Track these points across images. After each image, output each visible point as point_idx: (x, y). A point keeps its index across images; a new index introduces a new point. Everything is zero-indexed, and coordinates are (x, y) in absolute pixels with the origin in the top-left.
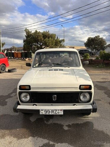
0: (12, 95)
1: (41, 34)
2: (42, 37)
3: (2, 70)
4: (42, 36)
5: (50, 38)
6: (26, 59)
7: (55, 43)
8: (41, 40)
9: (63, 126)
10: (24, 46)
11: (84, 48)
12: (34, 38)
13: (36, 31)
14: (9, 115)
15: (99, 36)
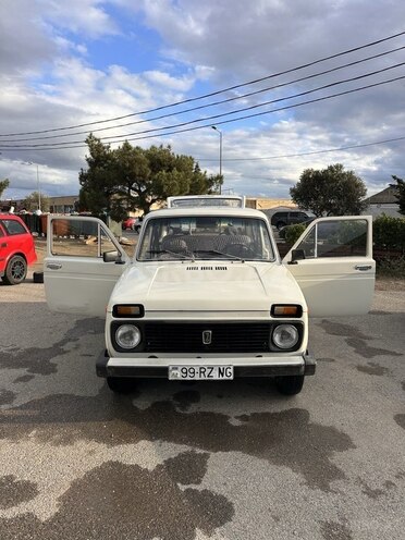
0: (66, 348)
1: (142, 156)
2: (145, 167)
3: (13, 273)
4: (148, 161)
5: (175, 172)
6: (86, 238)
7: (191, 187)
8: (144, 176)
9: (227, 417)
10: (82, 193)
11: (290, 204)
12: (117, 167)
13: (127, 146)
14: (72, 396)
15: (341, 166)
